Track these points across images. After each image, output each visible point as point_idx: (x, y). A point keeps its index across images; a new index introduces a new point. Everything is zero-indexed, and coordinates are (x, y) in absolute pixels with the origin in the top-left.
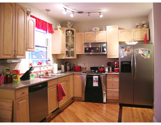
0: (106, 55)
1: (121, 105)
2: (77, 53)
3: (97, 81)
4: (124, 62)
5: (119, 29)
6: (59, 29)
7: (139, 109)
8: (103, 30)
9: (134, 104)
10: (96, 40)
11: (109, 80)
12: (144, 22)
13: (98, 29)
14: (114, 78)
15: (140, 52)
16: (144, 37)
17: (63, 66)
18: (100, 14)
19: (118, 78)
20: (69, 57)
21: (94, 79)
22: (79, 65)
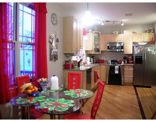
0: (123, 51)
1: (135, 87)
2: (102, 50)
3: (117, 70)
4: (138, 56)
5: (133, 33)
6: (90, 32)
7: (147, 88)
8: (121, 33)
9: (144, 85)
10: (116, 40)
11: (126, 69)
12: (151, 28)
13: (117, 32)
14: (130, 68)
15: (149, 50)
16: (152, 39)
17: (92, 59)
18: (121, 23)
19: (133, 68)
20: (96, 52)
21: (116, 68)
22: (102, 58)
